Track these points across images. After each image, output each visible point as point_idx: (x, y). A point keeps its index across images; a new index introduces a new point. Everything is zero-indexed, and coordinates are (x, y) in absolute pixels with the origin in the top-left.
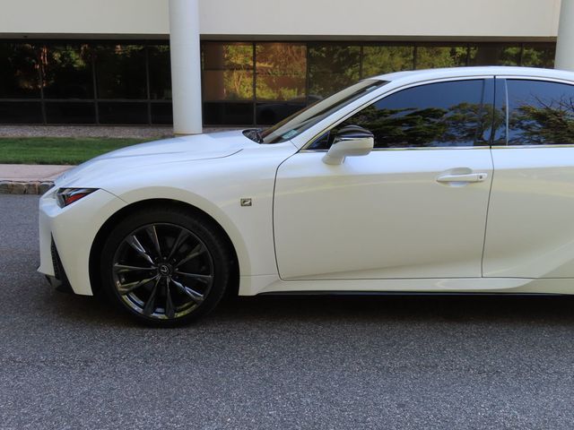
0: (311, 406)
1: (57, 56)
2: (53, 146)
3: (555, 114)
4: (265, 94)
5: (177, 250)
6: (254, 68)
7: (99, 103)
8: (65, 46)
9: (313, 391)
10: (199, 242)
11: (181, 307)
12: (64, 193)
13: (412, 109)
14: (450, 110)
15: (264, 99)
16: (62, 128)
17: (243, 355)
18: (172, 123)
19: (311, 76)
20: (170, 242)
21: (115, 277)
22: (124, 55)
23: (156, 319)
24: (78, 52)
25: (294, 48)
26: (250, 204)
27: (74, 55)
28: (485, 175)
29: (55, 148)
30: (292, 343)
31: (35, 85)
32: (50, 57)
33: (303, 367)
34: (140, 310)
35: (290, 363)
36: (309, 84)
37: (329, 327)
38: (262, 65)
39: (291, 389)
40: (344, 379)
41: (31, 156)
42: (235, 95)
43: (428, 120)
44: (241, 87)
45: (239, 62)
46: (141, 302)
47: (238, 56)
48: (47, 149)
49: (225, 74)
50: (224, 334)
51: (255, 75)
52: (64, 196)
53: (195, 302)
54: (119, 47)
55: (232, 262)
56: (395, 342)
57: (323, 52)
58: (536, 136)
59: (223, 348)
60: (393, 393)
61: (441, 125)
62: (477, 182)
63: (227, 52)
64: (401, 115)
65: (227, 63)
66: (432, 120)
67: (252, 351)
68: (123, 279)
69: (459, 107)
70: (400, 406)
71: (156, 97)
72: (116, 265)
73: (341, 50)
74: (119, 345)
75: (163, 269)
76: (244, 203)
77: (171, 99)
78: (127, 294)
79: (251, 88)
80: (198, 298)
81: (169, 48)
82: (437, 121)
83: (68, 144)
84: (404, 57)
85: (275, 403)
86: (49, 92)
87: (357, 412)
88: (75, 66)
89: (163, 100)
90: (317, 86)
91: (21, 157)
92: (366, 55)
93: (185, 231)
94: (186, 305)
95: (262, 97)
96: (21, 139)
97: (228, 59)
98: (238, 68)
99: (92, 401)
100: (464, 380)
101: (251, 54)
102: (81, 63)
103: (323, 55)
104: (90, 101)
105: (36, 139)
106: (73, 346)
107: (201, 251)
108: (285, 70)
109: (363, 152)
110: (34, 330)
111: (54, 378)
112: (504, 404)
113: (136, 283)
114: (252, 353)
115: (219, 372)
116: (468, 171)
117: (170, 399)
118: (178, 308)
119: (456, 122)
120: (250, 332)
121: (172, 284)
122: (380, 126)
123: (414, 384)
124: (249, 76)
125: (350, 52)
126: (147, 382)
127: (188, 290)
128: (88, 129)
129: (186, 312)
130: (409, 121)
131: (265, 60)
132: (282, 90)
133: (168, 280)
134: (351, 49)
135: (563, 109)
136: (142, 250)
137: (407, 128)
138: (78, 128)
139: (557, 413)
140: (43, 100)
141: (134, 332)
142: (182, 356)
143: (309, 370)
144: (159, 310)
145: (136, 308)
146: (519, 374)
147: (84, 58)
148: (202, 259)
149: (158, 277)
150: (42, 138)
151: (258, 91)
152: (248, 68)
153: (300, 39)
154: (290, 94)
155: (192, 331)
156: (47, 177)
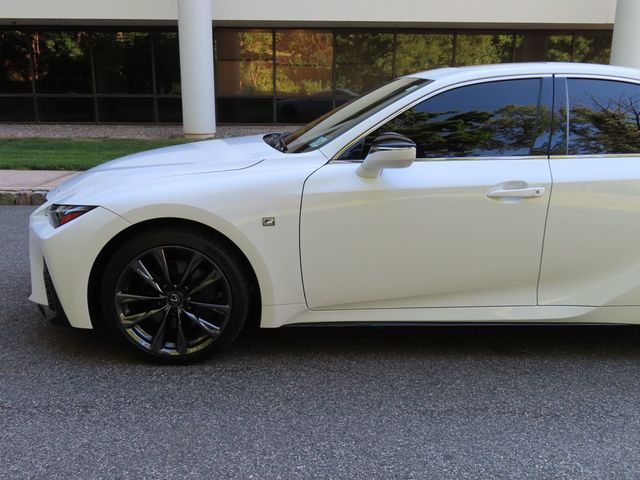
0: (346, 458)
1: (50, 44)
2: (47, 148)
3: (614, 116)
4: (287, 87)
5: (190, 275)
6: (274, 58)
7: (98, 98)
8: (59, 32)
9: (347, 441)
10: (214, 268)
11: (194, 342)
12: (57, 211)
13: (453, 112)
14: (497, 113)
15: (285, 93)
16: (58, 127)
17: (266, 398)
18: (181, 121)
19: (337, 66)
20: (181, 267)
21: (118, 309)
22: (127, 43)
23: (166, 355)
24: (75, 39)
25: (319, 35)
26: (273, 224)
27: (69, 43)
28: (542, 189)
29: (49, 151)
30: (322, 382)
31: (26, 77)
32: (43, 45)
33: (335, 412)
34: (147, 345)
35: (320, 407)
36: (335, 76)
37: (363, 363)
38: (282, 54)
39: (322, 439)
40: (383, 426)
41: (21, 160)
42: (252, 89)
43: (470, 125)
44: (259, 79)
45: (257, 50)
46: (149, 337)
47: (255, 44)
48: (40, 152)
49: (241, 65)
50: (244, 372)
51: (275, 65)
52: (57, 214)
53: (210, 336)
54: (121, 33)
55: (252, 288)
56: (438, 380)
57: (351, 39)
58: (593, 142)
59: (243, 389)
60: (438, 442)
61: (485, 130)
62: (533, 197)
63: (243, 39)
64: (441, 120)
65: (243, 52)
66: (475, 124)
67: (277, 393)
68: (127, 311)
69: (505, 110)
70: (447, 457)
71: (162, 91)
72: (119, 294)
73: (371, 37)
74: (123, 387)
75: (174, 298)
76: (265, 222)
77: (180, 94)
78: (132, 327)
79: (270, 80)
80: (213, 332)
81: (177, 35)
82: (482, 126)
83: (64, 145)
84: (441, 45)
85: (304, 455)
86: (42, 85)
87: (398, 466)
88: (71, 55)
89: (171, 95)
90: (344, 78)
91: (11, 161)
92: (399, 43)
93: (198, 255)
94: (200, 339)
95: (282, 90)
96: (10, 140)
97: (243, 47)
98: (255, 57)
99: (93, 456)
100: (519, 426)
101: (270, 41)
102: (78, 52)
103: (351, 43)
104: (88, 96)
105: (27, 140)
106: (71, 388)
107: (217, 278)
108: (308, 61)
109: (404, 163)
110: (26, 370)
111: (49, 428)
112: (565, 455)
113: (142, 314)
114: (277, 394)
115: (238, 419)
116: (523, 185)
117: (182, 452)
118: (191, 343)
119: (503, 127)
120: (273, 370)
121: (183, 315)
122: (418, 132)
123: (462, 431)
124: (268, 66)
125: (382, 40)
126: (156, 432)
127: (202, 322)
128: (86, 128)
129: (200, 347)
130: (450, 125)
131: (286, 48)
132: (305, 82)
133: (179, 311)
134: (383, 37)
135: (623, 111)
136: (148, 276)
137: (447, 134)
138: (75, 127)
139: (626, 464)
140: (34, 94)
141: (141, 370)
142: (196, 399)
143: (343, 415)
144: (170, 345)
145: (144, 343)
146: (581, 417)
147: (81, 46)
148: (218, 286)
149: (168, 308)
150: (34, 139)
151: (278, 84)
152: (266, 58)
153: (325, 26)
154: (314, 88)
155: (207, 368)
156: (40, 185)
